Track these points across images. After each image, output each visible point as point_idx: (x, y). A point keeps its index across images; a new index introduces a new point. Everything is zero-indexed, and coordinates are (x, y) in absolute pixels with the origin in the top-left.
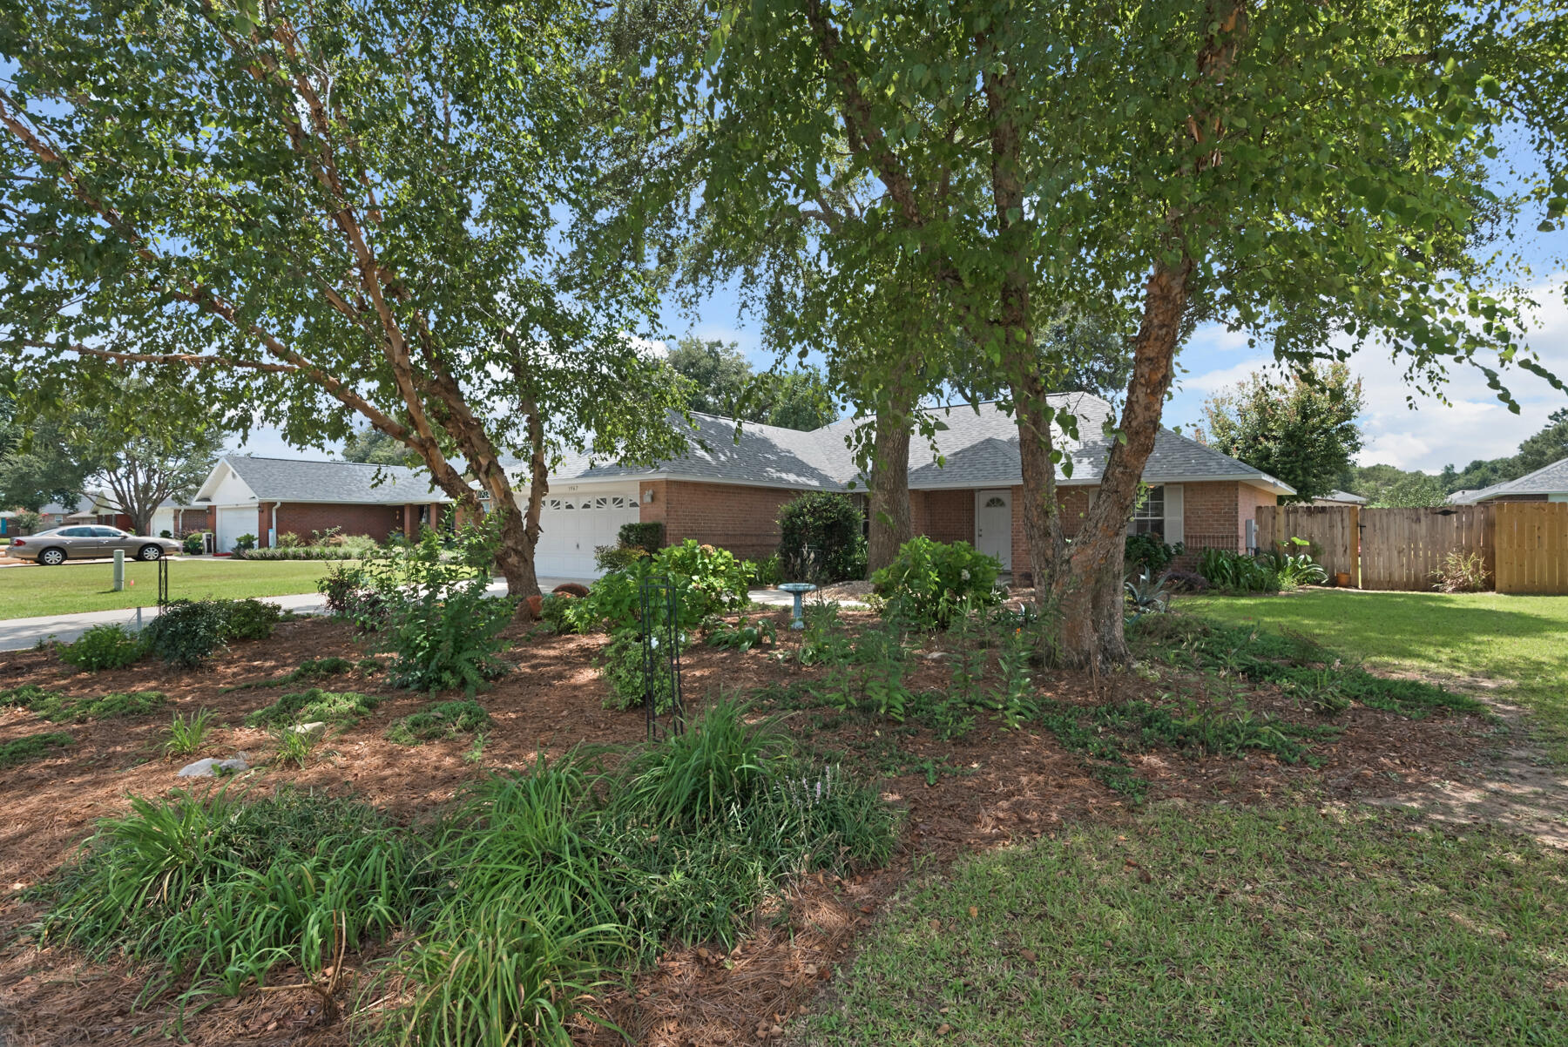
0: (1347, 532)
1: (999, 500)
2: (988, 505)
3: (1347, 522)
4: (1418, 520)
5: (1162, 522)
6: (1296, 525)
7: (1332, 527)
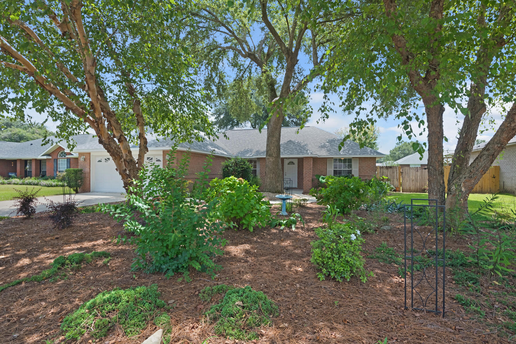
0: (398, 174)
1: (292, 162)
2: (289, 164)
3: (398, 171)
4: (418, 171)
5: (351, 170)
6: (383, 172)
7: (393, 173)
